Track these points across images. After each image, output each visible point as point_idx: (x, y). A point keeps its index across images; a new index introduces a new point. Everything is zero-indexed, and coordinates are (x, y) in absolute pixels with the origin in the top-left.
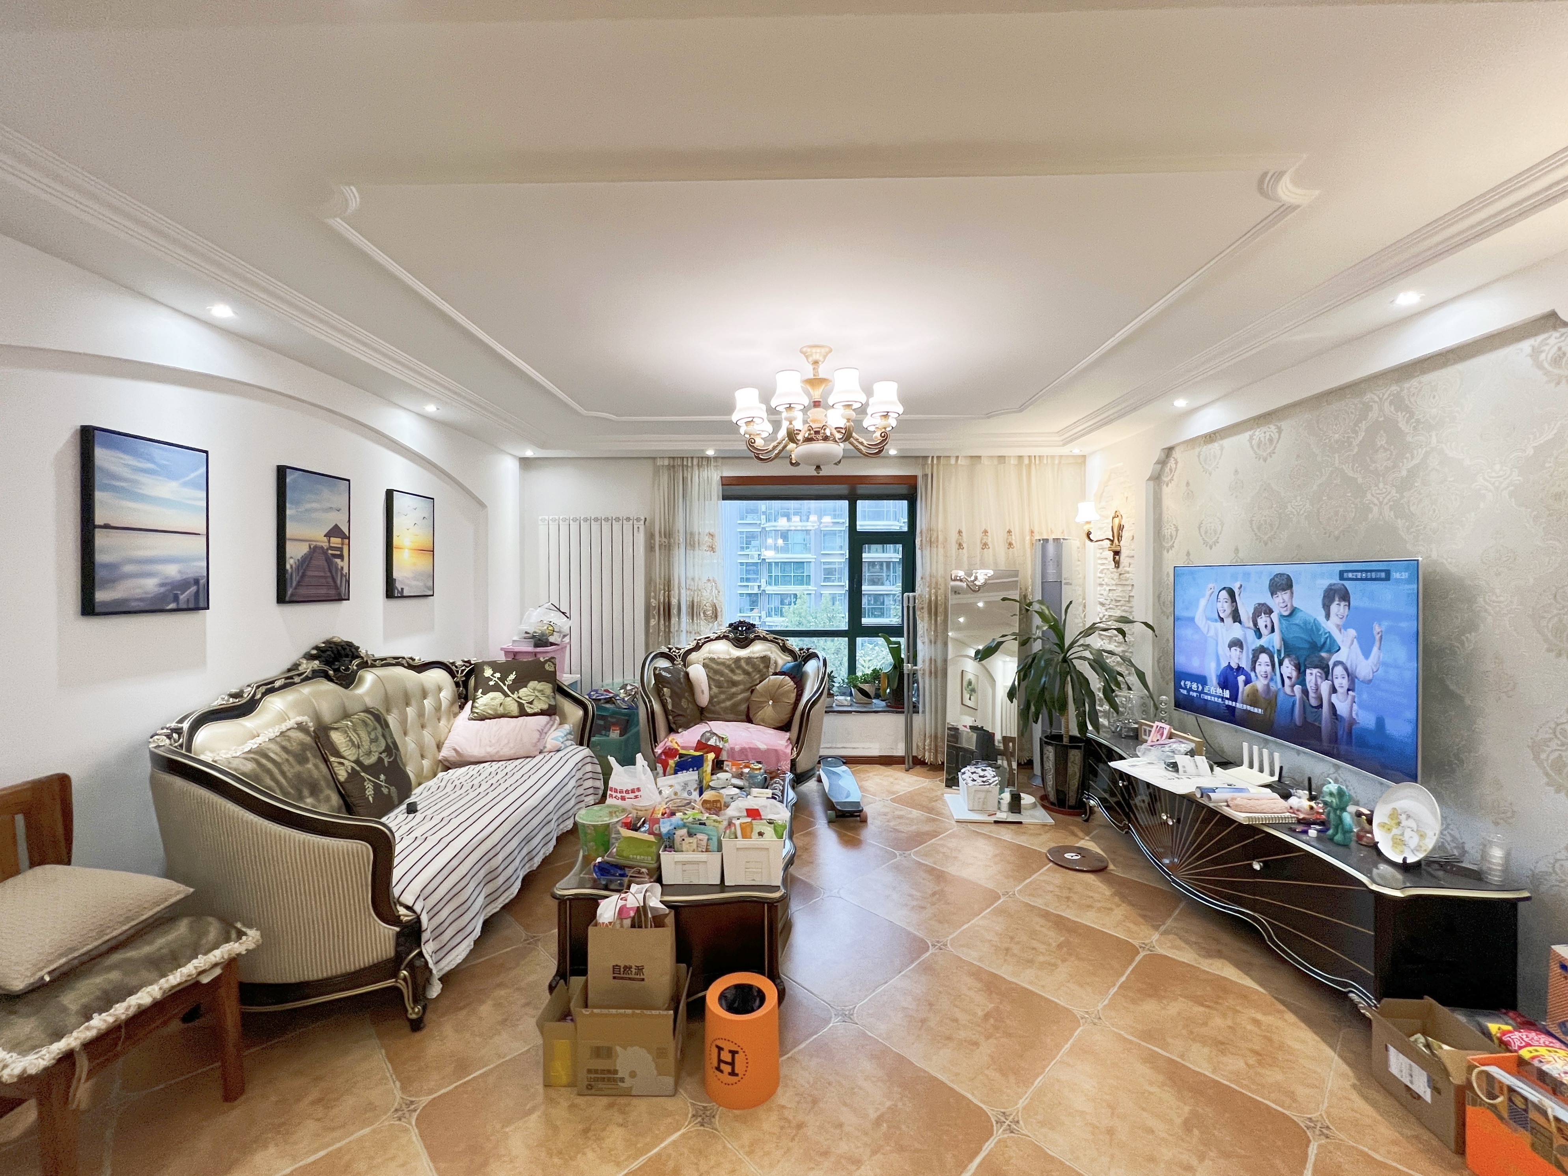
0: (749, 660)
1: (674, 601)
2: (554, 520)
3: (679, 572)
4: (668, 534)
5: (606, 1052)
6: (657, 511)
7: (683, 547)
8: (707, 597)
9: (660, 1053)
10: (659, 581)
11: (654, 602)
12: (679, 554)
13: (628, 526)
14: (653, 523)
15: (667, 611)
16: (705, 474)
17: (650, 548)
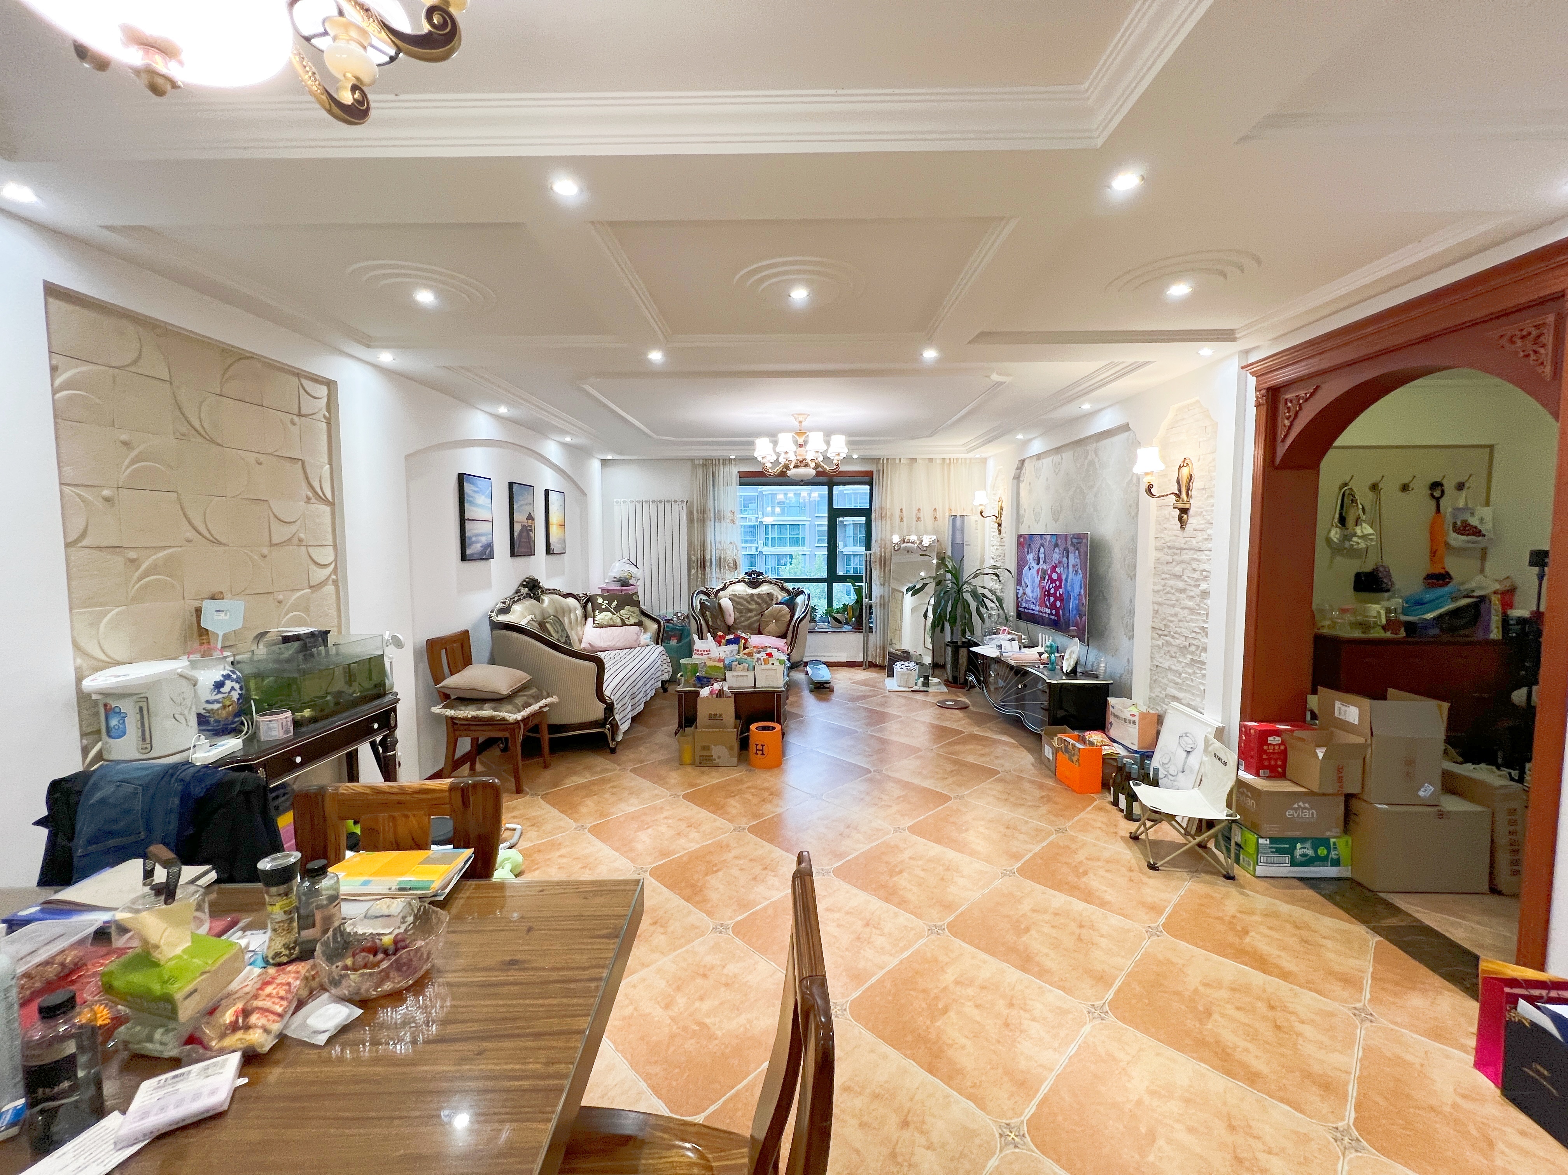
0: (759, 596)
1: (708, 557)
2: (624, 502)
3: (710, 537)
4: (703, 511)
5: (706, 748)
6: (695, 496)
7: (713, 519)
8: (730, 554)
9: (731, 748)
10: (697, 544)
11: (693, 558)
12: (710, 525)
13: (675, 506)
14: (692, 503)
15: (703, 564)
16: (727, 469)
17: (690, 521)
